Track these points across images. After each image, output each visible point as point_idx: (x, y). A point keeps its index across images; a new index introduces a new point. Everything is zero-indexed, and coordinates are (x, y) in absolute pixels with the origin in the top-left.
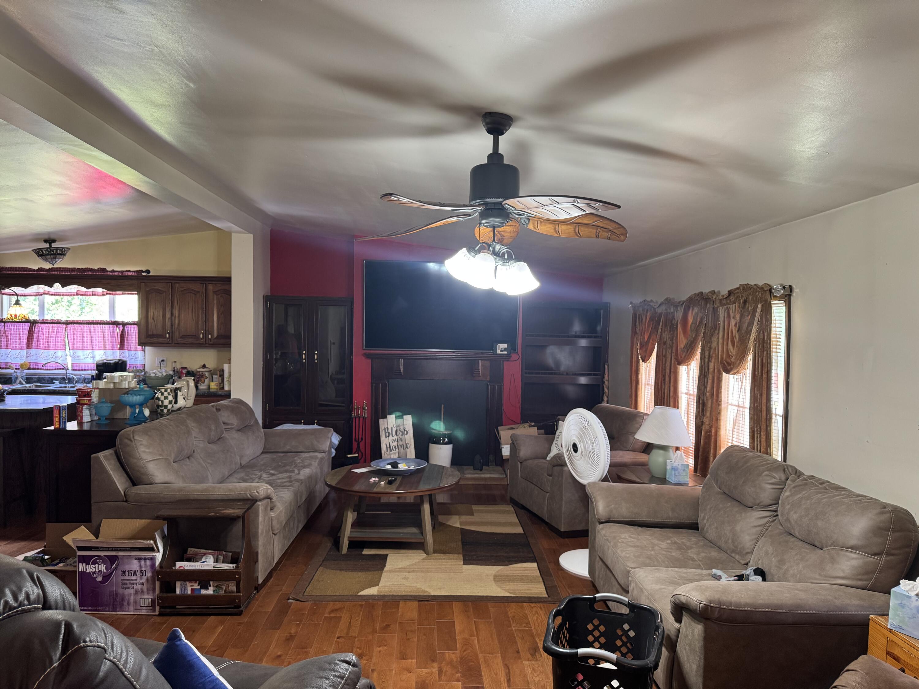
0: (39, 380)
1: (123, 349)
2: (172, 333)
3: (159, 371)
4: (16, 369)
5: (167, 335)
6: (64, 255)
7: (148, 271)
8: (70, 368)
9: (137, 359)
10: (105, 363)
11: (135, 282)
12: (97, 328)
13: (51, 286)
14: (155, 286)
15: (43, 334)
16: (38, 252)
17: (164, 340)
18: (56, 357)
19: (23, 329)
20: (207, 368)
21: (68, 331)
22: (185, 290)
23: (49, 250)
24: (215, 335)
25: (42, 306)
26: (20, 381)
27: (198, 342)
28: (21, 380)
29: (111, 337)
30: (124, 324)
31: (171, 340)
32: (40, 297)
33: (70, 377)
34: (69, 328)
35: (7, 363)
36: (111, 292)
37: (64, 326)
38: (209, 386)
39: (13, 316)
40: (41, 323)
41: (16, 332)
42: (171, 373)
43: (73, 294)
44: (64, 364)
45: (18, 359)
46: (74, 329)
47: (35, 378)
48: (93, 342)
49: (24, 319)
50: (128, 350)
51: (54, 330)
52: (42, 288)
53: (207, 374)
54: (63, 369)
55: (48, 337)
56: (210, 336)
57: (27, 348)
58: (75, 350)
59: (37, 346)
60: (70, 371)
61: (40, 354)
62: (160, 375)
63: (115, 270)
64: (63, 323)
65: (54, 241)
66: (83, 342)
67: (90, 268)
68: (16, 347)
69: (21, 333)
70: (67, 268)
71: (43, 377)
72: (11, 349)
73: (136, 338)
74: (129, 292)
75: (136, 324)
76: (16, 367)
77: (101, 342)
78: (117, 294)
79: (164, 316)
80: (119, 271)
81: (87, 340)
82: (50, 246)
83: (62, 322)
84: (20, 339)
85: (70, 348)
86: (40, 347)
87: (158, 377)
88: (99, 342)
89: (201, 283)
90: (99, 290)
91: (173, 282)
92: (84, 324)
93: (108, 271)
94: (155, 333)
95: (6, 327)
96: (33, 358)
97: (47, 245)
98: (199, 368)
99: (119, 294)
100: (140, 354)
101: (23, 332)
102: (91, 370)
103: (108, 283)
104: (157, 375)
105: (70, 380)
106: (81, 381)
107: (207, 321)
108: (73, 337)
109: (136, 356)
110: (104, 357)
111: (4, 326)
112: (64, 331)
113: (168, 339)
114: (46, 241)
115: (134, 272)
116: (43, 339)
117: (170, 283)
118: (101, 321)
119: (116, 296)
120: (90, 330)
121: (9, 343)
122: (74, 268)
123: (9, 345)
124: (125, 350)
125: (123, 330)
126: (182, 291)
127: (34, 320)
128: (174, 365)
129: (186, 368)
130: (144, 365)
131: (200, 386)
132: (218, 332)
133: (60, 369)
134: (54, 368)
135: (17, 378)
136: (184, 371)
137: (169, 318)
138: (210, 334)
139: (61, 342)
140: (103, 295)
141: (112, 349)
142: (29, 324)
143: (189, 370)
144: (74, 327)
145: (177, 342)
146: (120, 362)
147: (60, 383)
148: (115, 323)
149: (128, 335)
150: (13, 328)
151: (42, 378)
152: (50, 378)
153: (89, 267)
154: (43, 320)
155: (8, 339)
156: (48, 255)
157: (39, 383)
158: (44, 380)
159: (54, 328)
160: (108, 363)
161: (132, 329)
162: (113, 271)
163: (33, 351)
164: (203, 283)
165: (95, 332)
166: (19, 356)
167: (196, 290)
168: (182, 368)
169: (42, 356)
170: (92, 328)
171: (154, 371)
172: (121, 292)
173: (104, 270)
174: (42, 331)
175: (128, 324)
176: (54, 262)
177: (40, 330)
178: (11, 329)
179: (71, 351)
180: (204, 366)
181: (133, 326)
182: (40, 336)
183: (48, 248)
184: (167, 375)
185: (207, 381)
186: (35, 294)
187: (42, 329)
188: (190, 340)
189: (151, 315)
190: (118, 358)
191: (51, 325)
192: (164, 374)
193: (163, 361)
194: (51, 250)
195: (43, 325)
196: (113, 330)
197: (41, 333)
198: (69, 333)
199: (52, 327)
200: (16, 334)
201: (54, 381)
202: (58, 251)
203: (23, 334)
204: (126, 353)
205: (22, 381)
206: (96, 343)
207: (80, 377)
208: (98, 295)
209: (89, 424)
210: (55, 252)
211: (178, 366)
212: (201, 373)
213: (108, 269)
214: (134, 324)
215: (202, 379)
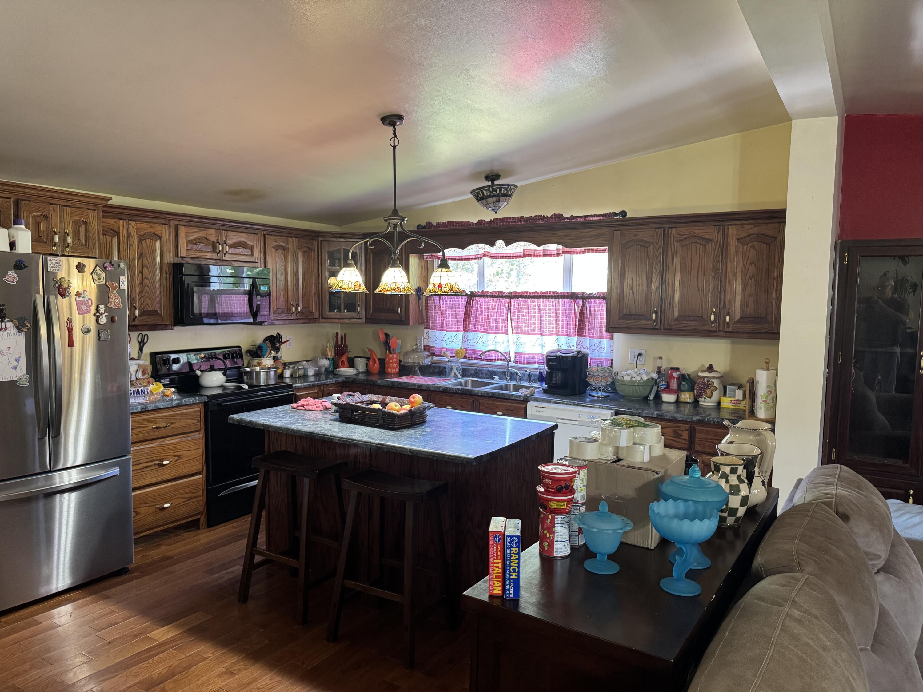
0: (476, 373)
1: (581, 336)
2: (661, 313)
3: (636, 373)
4: (451, 357)
5: (654, 316)
6: (510, 196)
7: (624, 213)
8: (512, 359)
9: (602, 351)
10: (559, 356)
11: (606, 231)
12: (548, 304)
13: (492, 244)
14: (636, 235)
15: (482, 312)
16: (478, 194)
17: (647, 322)
18: (496, 344)
19: (459, 305)
20: (716, 371)
21: (512, 307)
22: (686, 238)
23: (491, 189)
24: (738, 316)
25: (481, 274)
26: (455, 374)
27: (706, 327)
28: (456, 371)
29: (566, 317)
30: (585, 297)
31: (659, 324)
32: (480, 261)
33: (513, 372)
34: (512, 304)
35: (442, 348)
36: (569, 250)
37: (507, 300)
38: (719, 403)
39: (437, 286)
40: (480, 296)
41: (452, 308)
42: (655, 376)
43: (518, 254)
44: (506, 353)
45: (454, 344)
46: (519, 305)
47: (472, 369)
48: (543, 324)
49: (452, 292)
50: (589, 337)
51: (495, 306)
52: (482, 248)
53: (716, 383)
54: (504, 360)
55: (488, 315)
56: (728, 318)
57: (464, 330)
58: (520, 335)
59: (475, 328)
60: (512, 364)
61: (478, 339)
62: (638, 378)
63: (575, 215)
64: (506, 297)
65: (498, 177)
66: (530, 324)
67: (541, 216)
68: (452, 328)
69: (458, 310)
70: (513, 218)
71: (481, 368)
72: (447, 331)
73: (601, 319)
74: (595, 248)
75: (604, 298)
76: (451, 355)
77: (552, 324)
78: (577, 253)
79: (649, 284)
80: (581, 217)
81: (535, 320)
82: (493, 183)
83: (505, 294)
84: (456, 318)
85: (514, 331)
86: (478, 328)
87: (635, 382)
88: (549, 324)
89: (715, 225)
90: (553, 247)
91: (667, 226)
92: (531, 297)
93: (565, 218)
94: (633, 312)
95: (441, 302)
96: (470, 344)
97: (490, 183)
98: (702, 372)
99: (580, 253)
100: (605, 342)
101: (459, 308)
102: (538, 363)
103: (566, 236)
104: (634, 379)
105: (512, 376)
106: (526, 378)
107: (723, 292)
108: (518, 316)
109: (602, 346)
110: (555, 348)
111: (440, 300)
112: (506, 308)
113: (654, 321)
114: (487, 178)
115: (603, 215)
116: (482, 319)
117: (661, 228)
118: (554, 292)
119: (575, 256)
120: (539, 306)
121: (445, 322)
122: (522, 217)
123: (444, 325)
124: (585, 336)
125: (584, 305)
126: (680, 241)
127: (472, 292)
128: (659, 363)
129: (677, 369)
130: (612, 360)
131: (704, 402)
132: (742, 310)
133: (501, 360)
134: (494, 358)
135: (451, 369)
136: (675, 375)
137: (657, 288)
138: (728, 314)
139: (502, 323)
140: (558, 255)
141: (567, 335)
142: (466, 297)
143: (684, 372)
144: (519, 300)
145: (669, 328)
146: (579, 356)
147: (500, 379)
148: (573, 296)
149: (590, 314)
150: (449, 303)
151: (480, 370)
152: (489, 371)
153: (539, 214)
154: (482, 292)
155: (444, 317)
156: (489, 197)
157: (476, 377)
158: (482, 373)
159: (494, 304)
160: (563, 357)
161: (597, 305)
162: (573, 217)
163: (471, 334)
164: (720, 225)
165: (545, 309)
166: (454, 340)
167: (707, 236)
168: (672, 369)
169: (480, 342)
170: (542, 304)
171: (629, 372)
172: (583, 249)
173: (559, 217)
174: (481, 308)
175: (590, 297)
176: (497, 208)
177: (479, 306)
178: (446, 304)
179: (515, 335)
180: (710, 368)
181: (597, 301)
182: (479, 315)
183: (489, 186)
184: (648, 379)
185: (716, 394)
186: (474, 257)
187: (480, 305)
188: (693, 323)
189: (627, 282)
190: (575, 349)
191: (491, 299)
192: (645, 378)
193: (640, 355)
194: (493, 189)
195: (482, 299)
196: (570, 306)
197: (479, 309)
198: (512, 311)
199: (493, 302)
200: (452, 311)
201: (493, 376)
202: (503, 189)
203: (459, 311)
204: (587, 341)
205: (457, 373)
206: (546, 325)
207: (524, 372)
208: (551, 256)
209: (568, 560)
210: (498, 192)
211: (665, 365)
212: (706, 379)
213: (565, 215)
214: (600, 296)
215: (708, 391)
